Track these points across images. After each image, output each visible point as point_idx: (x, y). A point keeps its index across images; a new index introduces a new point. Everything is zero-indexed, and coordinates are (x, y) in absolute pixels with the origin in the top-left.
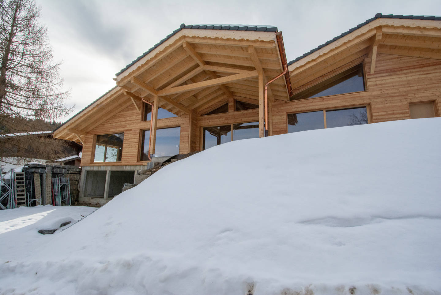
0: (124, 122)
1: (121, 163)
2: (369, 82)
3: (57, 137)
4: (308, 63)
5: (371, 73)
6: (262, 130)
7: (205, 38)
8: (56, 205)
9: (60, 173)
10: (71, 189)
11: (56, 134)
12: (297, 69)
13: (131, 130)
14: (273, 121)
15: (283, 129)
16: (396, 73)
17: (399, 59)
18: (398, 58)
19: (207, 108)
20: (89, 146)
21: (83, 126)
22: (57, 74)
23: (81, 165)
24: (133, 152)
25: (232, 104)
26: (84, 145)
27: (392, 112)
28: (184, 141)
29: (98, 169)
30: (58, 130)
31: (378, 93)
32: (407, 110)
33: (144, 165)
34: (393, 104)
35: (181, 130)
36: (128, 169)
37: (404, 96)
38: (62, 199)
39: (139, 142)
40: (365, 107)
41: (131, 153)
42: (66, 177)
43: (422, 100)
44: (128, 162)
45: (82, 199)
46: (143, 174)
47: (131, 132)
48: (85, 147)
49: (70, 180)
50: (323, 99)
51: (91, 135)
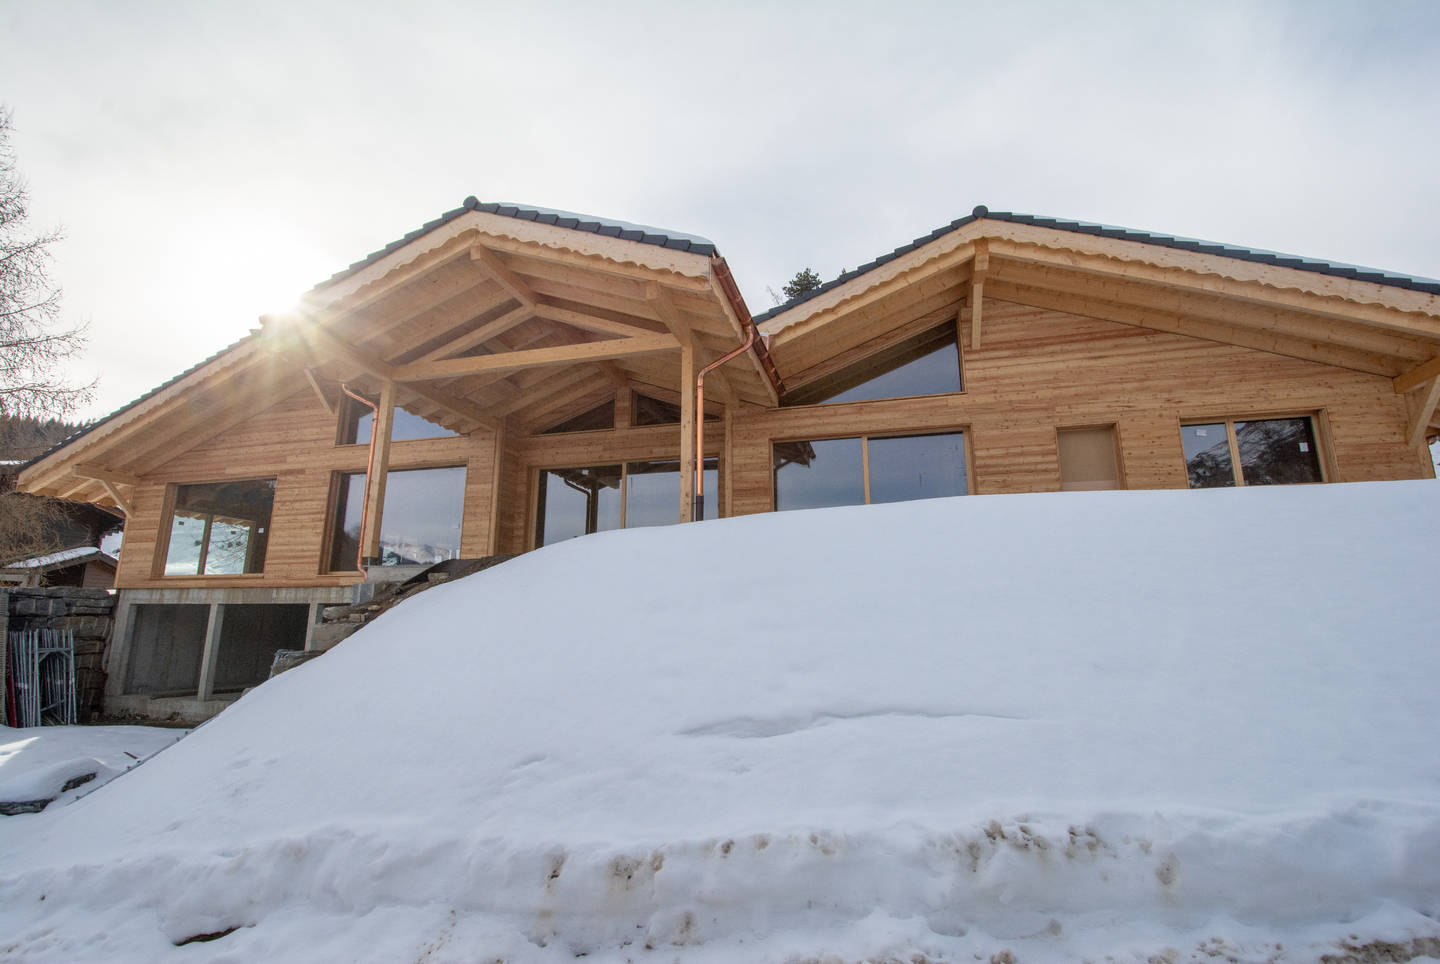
0: (279, 445)
1: (263, 577)
2: (968, 369)
3: (33, 489)
4: (817, 316)
5: (974, 348)
6: (687, 495)
7: (533, 244)
8: (20, 725)
9: (39, 612)
10: (76, 669)
11: (26, 480)
12: (789, 328)
13: (301, 471)
14: (736, 461)
15: (762, 485)
16: (1030, 351)
17: (1039, 317)
18: (1035, 314)
19: (552, 413)
20: (149, 522)
21: (130, 456)
22: (37, 273)
23: (116, 586)
24: (307, 543)
25: (627, 404)
26: (128, 516)
27: (1019, 450)
28: (477, 511)
29: (180, 598)
30: (37, 466)
31: (989, 399)
32: (1051, 447)
33: (342, 587)
34: (1022, 430)
35: (468, 478)
36: (285, 597)
37: (1046, 409)
38: (43, 704)
39: (328, 510)
40: (961, 432)
41: (300, 547)
42: (59, 627)
43: (1086, 422)
44: (287, 578)
45: (116, 700)
46: (338, 619)
47: (301, 477)
48: (133, 523)
49: (75, 637)
50: (861, 409)
51: (155, 484)
